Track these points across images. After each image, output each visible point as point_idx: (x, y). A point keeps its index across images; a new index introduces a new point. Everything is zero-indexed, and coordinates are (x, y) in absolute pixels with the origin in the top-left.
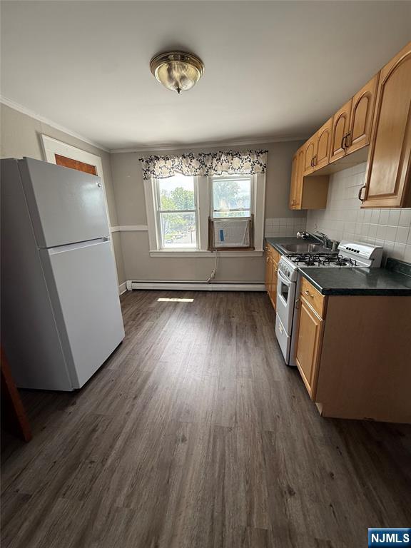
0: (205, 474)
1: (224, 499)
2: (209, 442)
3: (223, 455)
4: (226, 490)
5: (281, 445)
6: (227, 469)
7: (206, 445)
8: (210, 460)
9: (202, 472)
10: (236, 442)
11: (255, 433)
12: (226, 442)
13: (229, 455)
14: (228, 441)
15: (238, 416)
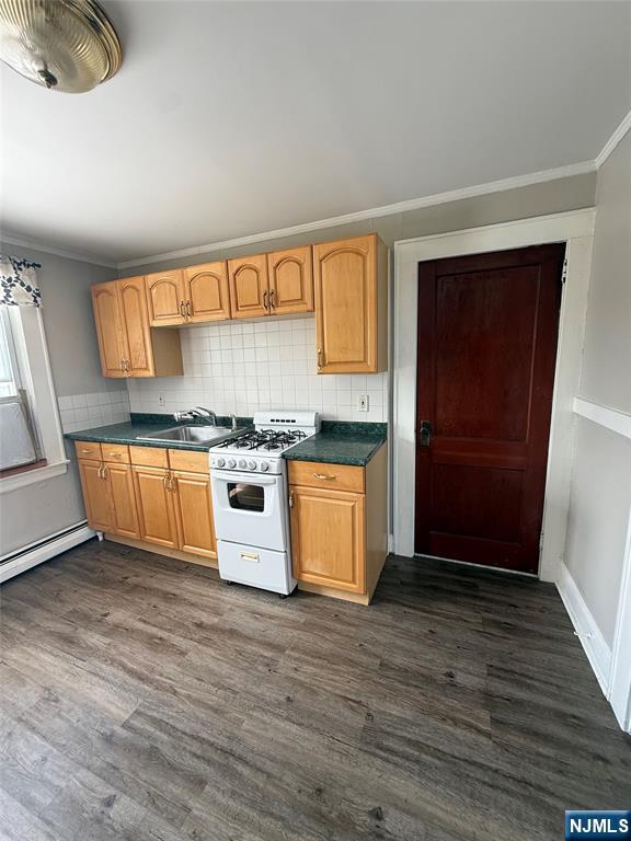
0: (437, 782)
1: (466, 760)
2: (387, 760)
3: (409, 742)
4: (457, 754)
5: (399, 660)
6: (429, 743)
7: (391, 767)
8: (416, 767)
9: (433, 787)
10: (390, 715)
11: (380, 683)
12: (389, 730)
13: (409, 733)
14: (389, 726)
15: (348, 696)
